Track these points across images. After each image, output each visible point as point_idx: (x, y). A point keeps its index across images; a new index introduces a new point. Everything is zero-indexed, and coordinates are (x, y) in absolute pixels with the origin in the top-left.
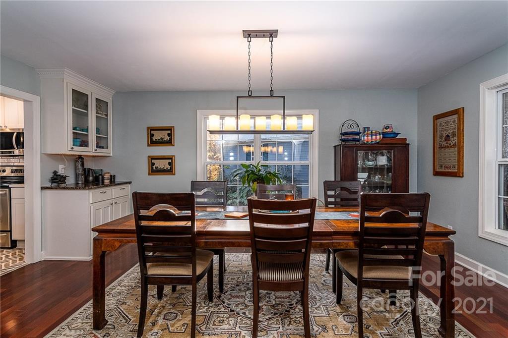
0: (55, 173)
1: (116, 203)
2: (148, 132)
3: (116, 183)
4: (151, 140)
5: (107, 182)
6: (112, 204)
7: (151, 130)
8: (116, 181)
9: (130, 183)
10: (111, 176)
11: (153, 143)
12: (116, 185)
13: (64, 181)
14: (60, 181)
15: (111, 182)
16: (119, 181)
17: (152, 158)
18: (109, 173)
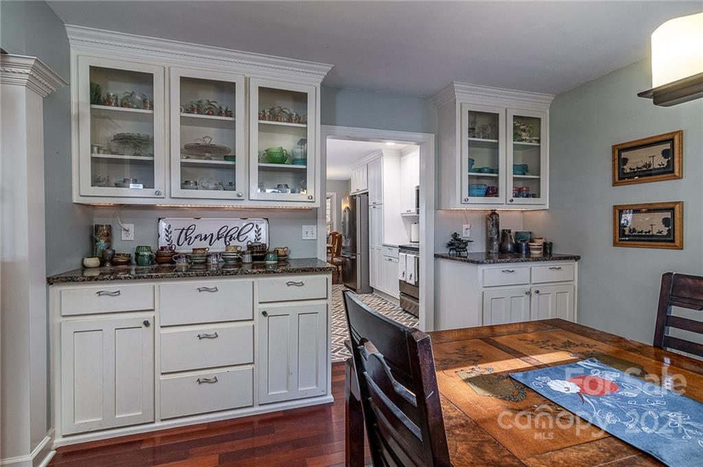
0: (455, 235)
1: (538, 292)
2: (614, 156)
3: (554, 256)
4: (621, 171)
5: (536, 253)
6: (529, 293)
7: (620, 152)
8: (553, 252)
9: (577, 258)
10: (545, 244)
11: (623, 176)
12: (553, 259)
13: (465, 248)
14: (458, 247)
15: (545, 253)
16: (559, 253)
17: (619, 210)
18: (541, 239)
